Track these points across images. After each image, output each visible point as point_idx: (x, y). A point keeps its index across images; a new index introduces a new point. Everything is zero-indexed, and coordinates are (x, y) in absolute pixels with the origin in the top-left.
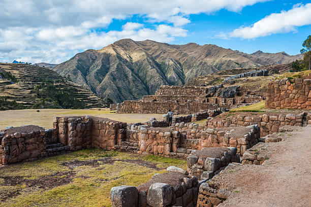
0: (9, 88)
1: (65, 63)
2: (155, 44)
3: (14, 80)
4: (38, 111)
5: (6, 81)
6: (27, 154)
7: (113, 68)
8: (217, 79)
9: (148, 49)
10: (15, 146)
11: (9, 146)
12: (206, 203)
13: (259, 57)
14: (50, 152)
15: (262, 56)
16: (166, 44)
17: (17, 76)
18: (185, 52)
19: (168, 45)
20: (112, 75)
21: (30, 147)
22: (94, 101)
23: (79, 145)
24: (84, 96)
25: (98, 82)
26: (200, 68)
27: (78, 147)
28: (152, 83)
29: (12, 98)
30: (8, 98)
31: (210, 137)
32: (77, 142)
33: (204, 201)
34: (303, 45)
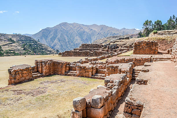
0: (11, 46)
1: (36, 34)
2: (78, 25)
3: (14, 42)
4: (25, 56)
5: (10, 42)
6: (23, 78)
7: (59, 36)
8: (106, 41)
9: (75, 27)
10: (18, 75)
11: (15, 75)
12: (129, 108)
13: (124, 31)
14: (34, 77)
15: (125, 30)
16: (83, 25)
17: (15, 40)
18: (91, 28)
19: (84, 25)
20: (58, 39)
21: (25, 75)
22: (50, 51)
23: (48, 73)
24: (46, 49)
25: (52, 42)
26: (98, 36)
27: (47, 74)
28: (77, 43)
29: (13, 50)
30: (11, 50)
31: (111, 68)
32: (47, 72)
33: (128, 107)
34: (143, 25)
